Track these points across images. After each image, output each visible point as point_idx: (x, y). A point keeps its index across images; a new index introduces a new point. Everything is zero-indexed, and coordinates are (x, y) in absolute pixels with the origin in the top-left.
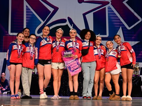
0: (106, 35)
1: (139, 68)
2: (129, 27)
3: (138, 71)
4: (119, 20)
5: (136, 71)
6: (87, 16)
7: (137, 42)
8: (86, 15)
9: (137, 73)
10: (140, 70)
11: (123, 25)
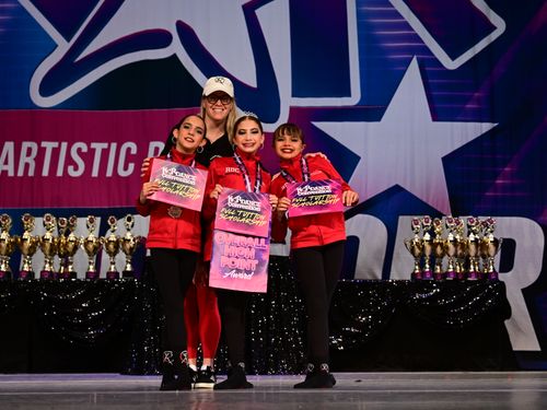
0: (349, 95)
1: (495, 242)
2: (453, 57)
3: (492, 254)
4: (407, 26)
5: (484, 257)
6: (260, 13)
7: (486, 127)
8: (257, 11)
9: (486, 266)
10: (499, 253)
11: (426, 50)
